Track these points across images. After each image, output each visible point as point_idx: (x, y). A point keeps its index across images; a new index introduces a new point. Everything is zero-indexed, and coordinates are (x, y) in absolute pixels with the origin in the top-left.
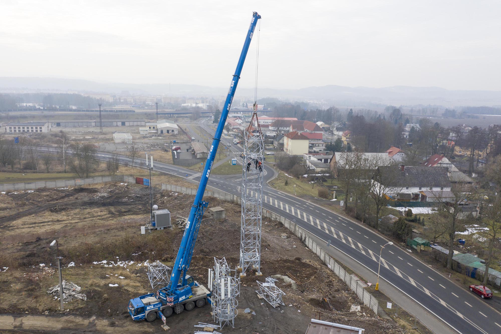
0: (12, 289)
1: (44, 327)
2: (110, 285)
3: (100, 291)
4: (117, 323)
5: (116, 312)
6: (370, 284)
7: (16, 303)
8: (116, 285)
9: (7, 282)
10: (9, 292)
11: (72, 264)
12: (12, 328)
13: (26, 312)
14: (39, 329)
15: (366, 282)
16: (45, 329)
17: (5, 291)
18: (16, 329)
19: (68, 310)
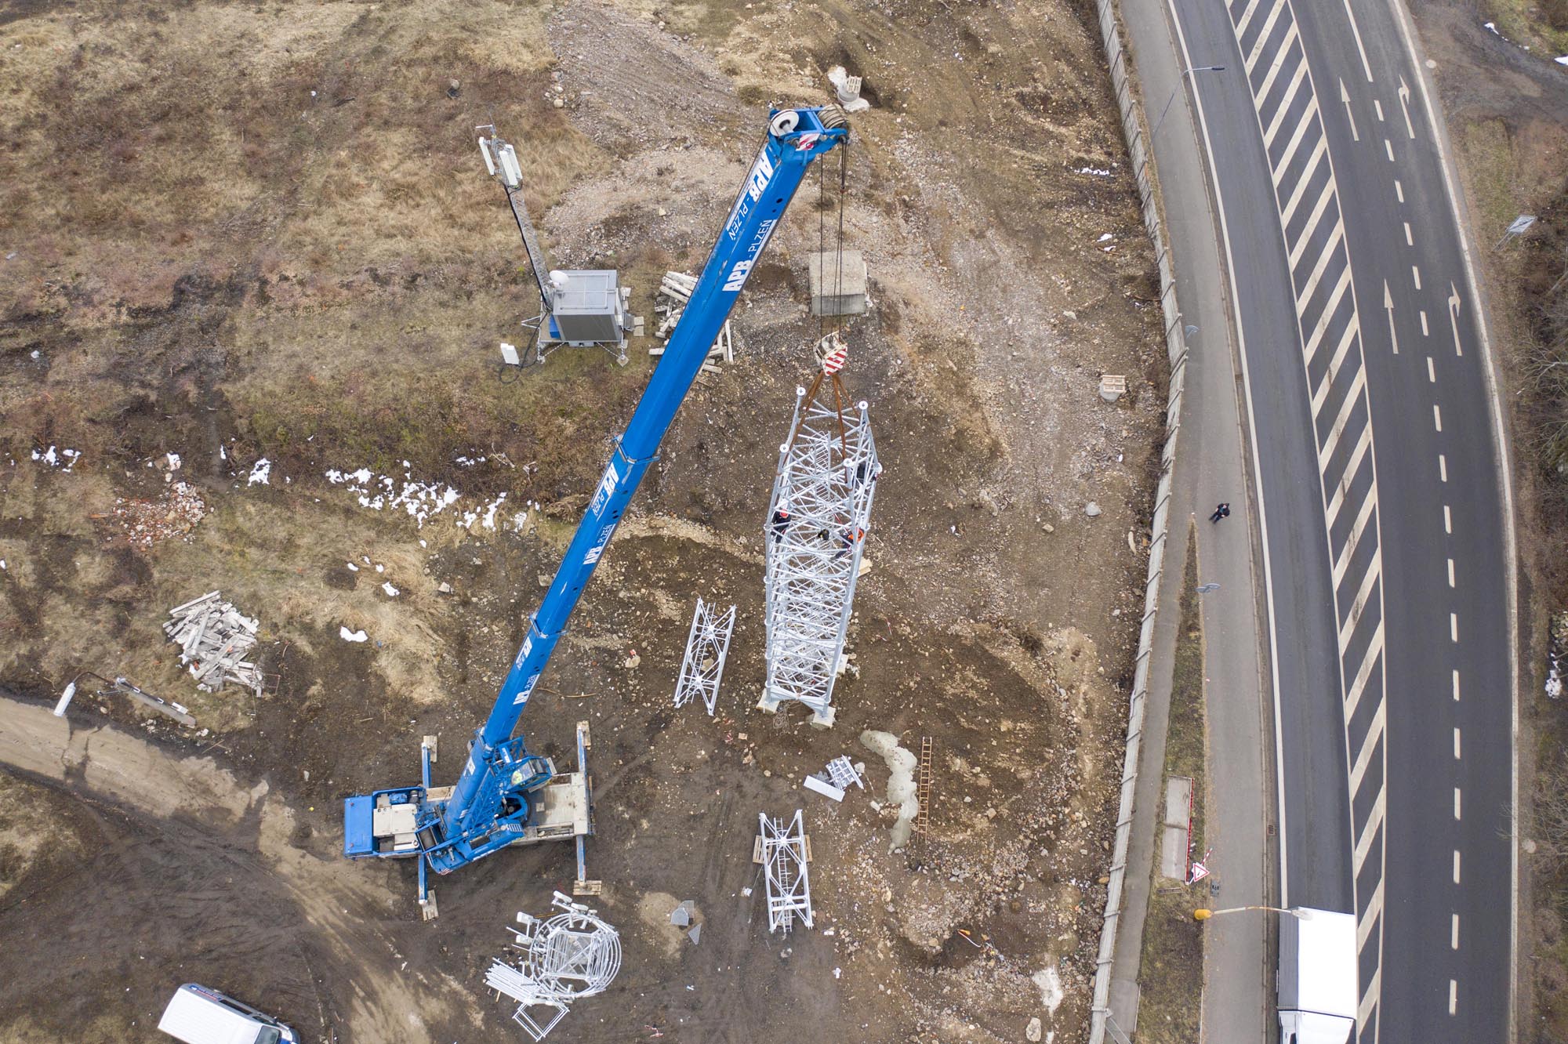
0: (76, 584)
1: (136, 794)
2: (345, 634)
3: (309, 658)
4: (315, 833)
5: (327, 780)
6: (1199, 871)
7: (79, 660)
8: (361, 637)
9: (69, 537)
10: (70, 595)
11: (261, 468)
12: (61, 777)
13: (103, 710)
14: (123, 796)
15: (1194, 854)
16: (134, 801)
17: (60, 590)
18: (69, 781)
19: (206, 732)
